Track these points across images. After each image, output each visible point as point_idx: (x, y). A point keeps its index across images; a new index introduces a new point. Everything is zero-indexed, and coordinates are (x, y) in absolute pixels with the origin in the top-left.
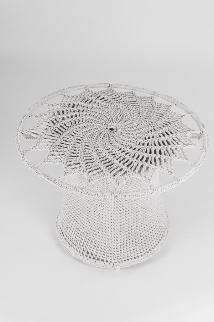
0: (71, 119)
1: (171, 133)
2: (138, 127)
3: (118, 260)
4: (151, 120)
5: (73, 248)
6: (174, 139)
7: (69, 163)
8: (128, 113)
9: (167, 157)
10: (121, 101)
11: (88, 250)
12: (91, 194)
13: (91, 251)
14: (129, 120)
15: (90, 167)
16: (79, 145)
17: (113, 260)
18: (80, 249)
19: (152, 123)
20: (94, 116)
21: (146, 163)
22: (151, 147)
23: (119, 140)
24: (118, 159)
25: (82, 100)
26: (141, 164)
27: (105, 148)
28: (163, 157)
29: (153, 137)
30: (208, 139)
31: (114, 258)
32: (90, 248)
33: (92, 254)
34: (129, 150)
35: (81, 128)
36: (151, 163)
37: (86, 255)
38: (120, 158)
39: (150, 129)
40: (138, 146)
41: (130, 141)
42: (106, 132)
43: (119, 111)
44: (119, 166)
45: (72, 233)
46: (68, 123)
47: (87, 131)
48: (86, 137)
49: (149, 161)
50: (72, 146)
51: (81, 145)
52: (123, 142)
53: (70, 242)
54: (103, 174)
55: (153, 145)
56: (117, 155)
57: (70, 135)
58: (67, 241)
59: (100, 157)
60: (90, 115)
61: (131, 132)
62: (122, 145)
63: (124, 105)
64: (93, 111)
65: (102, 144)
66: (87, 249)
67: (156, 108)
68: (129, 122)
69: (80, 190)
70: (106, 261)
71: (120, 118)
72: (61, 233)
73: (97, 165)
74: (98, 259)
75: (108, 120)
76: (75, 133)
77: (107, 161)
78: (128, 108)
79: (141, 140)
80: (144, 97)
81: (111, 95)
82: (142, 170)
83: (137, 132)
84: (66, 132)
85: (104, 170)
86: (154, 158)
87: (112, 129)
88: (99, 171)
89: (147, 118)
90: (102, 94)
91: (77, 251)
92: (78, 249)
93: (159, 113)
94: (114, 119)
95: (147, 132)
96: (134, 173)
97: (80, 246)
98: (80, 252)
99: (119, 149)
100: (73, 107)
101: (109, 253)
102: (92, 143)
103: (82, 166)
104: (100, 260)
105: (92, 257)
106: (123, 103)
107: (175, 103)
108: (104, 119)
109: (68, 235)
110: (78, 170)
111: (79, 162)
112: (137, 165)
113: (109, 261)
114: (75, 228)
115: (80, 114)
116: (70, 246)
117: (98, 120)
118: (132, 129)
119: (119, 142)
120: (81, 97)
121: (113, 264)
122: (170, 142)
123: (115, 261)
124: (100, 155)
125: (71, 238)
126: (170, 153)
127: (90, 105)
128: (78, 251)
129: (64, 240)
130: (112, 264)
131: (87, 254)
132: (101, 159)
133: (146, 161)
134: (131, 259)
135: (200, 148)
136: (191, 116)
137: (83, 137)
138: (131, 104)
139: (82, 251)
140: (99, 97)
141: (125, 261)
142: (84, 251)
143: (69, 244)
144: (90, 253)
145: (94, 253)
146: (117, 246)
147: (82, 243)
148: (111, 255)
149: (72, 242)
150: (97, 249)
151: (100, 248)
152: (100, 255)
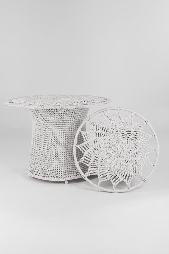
3: (66, 176)
13: (49, 173)
18: (42, 174)
70: (59, 177)
74: (54, 177)
91: (40, 176)
121: (64, 178)
131: (47, 176)
141: (71, 176)
142: (45, 174)
143: (35, 174)
144: (49, 175)
145: (51, 173)
146: (65, 165)
147: (44, 170)
148: (61, 172)
149: (37, 173)
150: (53, 170)
151: (55, 169)
152: (55, 174)
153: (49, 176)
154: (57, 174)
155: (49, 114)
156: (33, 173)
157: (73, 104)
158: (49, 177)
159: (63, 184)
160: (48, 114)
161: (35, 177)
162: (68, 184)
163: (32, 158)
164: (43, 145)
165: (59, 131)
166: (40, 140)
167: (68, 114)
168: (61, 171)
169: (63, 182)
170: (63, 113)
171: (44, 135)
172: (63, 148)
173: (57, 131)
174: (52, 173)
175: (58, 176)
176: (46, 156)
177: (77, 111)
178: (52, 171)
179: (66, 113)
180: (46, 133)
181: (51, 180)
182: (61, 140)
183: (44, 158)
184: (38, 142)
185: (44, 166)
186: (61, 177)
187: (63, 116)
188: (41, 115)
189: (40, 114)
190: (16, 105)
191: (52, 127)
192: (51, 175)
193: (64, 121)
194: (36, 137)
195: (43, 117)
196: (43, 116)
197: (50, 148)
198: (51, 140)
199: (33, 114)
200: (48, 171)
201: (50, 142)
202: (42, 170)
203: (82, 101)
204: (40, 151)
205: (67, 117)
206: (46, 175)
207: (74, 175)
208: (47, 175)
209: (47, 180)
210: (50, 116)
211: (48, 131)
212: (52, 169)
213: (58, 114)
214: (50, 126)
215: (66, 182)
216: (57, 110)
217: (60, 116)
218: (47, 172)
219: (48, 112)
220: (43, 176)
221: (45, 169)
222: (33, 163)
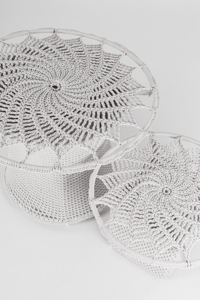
0: (10, 76)
1: (119, 90)
2: (84, 84)
3: (67, 217)
4: (98, 75)
5: (21, 204)
6: (122, 98)
7: (7, 132)
8: (73, 66)
9: (113, 122)
10: (66, 51)
11: (37, 207)
12: (29, 170)
13: (40, 208)
14: (74, 76)
15: (29, 136)
16: (19, 108)
17: (62, 217)
19: (99, 78)
20: (36, 70)
21: (91, 130)
22: (97, 109)
23: (62, 101)
24: (61, 126)
25: (24, 50)
26: (85, 131)
27: (47, 112)
28: (109, 122)
29: (100, 97)
30: (158, 98)
31: (63, 215)
32: (38, 205)
33: (41, 212)
34: (72, 113)
35: (21, 86)
36: (96, 129)
37: (34, 212)
38: (62, 123)
39: (97, 87)
40: (82, 109)
41: (74, 102)
42: (48, 91)
43: (64, 64)
44: (61, 134)
45: (19, 189)
46: (7, 80)
47: (28, 90)
48: (27, 99)
49: (94, 128)
50: (11, 109)
51: (21, 108)
52: (67, 103)
53: (18, 198)
54: (44, 144)
55: (99, 106)
56: (59, 120)
57: (9, 96)
58: (15, 197)
59: (41, 123)
60: (31, 70)
61: (76, 91)
62: (65, 107)
63: (69, 56)
64: (35, 64)
65: (44, 107)
66: (35, 206)
67: (104, 60)
68: (74, 78)
69: (18, 165)
70: (55, 218)
71: (65, 72)
72: (9, 188)
73: (37, 133)
74: (47, 216)
75: (51, 76)
76: (15, 94)
77: (48, 128)
78: (73, 59)
79: (86, 101)
80: (92, 46)
81: (56, 43)
82: (86, 139)
83: (82, 91)
84: (5, 92)
85: (45, 140)
86: (99, 123)
87: (55, 87)
88: (39, 140)
89: (93, 72)
90: (46, 43)
91: (25, 208)
92: (26, 206)
93: (108, 65)
94: (57, 75)
95: (93, 91)
96: (77, 143)
97: (28, 203)
98: (28, 209)
99: (62, 112)
100: (13, 59)
101: (58, 211)
102: (32, 106)
103: (21, 134)
104: (49, 216)
105: (41, 214)
106: (69, 53)
107: (125, 53)
108: (46, 74)
109: (15, 191)
110: (16, 140)
111: (18, 130)
112: (80, 132)
113: (58, 218)
114: (22, 185)
115: (21, 69)
116: (18, 202)
117: (40, 76)
118: (77, 87)
119: (62, 104)
120: (22, 47)
121: (63, 221)
122: (117, 102)
123: (64, 218)
124: (41, 121)
125: (19, 194)
126: (117, 117)
127: (32, 57)
128: (27, 207)
129: (12, 195)
130: (61, 221)
132: (42, 126)
133: (91, 127)
134: (80, 214)
135: (149, 109)
136: (142, 68)
137: (23, 98)
138: (77, 55)
139: (30, 208)
140: (43, 46)
141: (74, 217)
142: (32, 207)
143: (17, 200)
144: (38, 210)
149: (20, 199)
150: (46, 206)
152: (48, 212)
154: (52, 213)
174: (44, 210)
202: (28, 200)
206: (34, 209)
221: (32, 199)
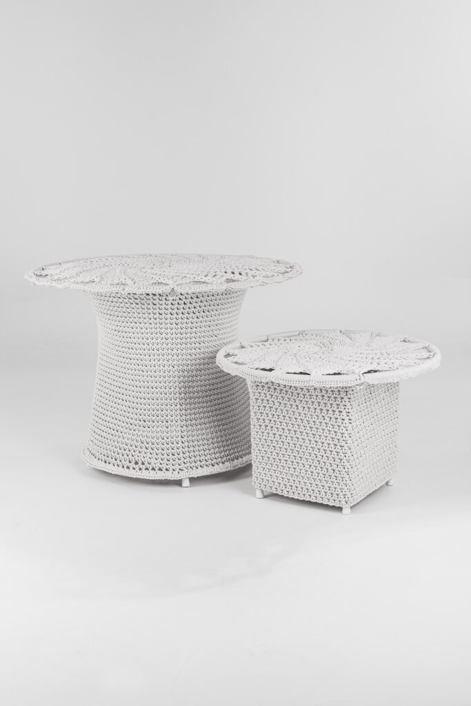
11: (137, 459)
13: (142, 458)
17: (177, 465)
18: (123, 461)
33: (143, 464)
37: (133, 469)
58: (102, 461)
70: (167, 470)
74: (153, 469)
97: (123, 458)
101: (170, 454)
104: (157, 469)
105: (144, 467)
121: (178, 473)
123: (180, 467)
128: (121, 466)
130: (175, 473)
131: (135, 466)
139: (127, 464)
141: (197, 468)
142: (130, 462)
143: (105, 462)
144: (140, 463)
145: (146, 460)
146: (182, 437)
147: (127, 450)
148: (173, 457)
149: (110, 458)
150: (151, 451)
151: (155, 450)
152: (156, 461)
153: (141, 466)
154: (162, 462)
155: (140, 305)
156: (99, 459)
157: (201, 280)
158: (140, 469)
159: (176, 488)
160: (137, 306)
161: (105, 470)
162: (190, 486)
163: (97, 419)
164: (126, 387)
165: (165, 351)
166: (119, 374)
167: (189, 305)
168: (173, 455)
169: (178, 483)
170: (176, 302)
171: (127, 361)
172: (178, 394)
173: (161, 351)
174: (149, 460)
175: (164, 466)
176: (132, 416)
177: (215, 298)
178: (149, 454)
179: (185, 304)
180: (134, 356)
181: (145, 477)
182: (171, 372)
183: (127, 420)
184: (114, 377)
185: (128, 442)
186: (171, 470)
187: (176, 310)
188: (119, 309)
189: (118, 304)
190: (54, 284)
191: (150, 339)
192: (146, 464)
193: (180, 325)
194: (108, 365)
195: (125, 315)
196: (124, 310)
197: (142, 393)
198: (147, 374)
199: (100, 306)
200: (139, 454)
201: (143, 379)
202: (124, 452)
203: (226, 272)
204: (119, 401)
205: (187, 315)
206: (133, 463)
207: (206, 465)
208: (136, 463)
209: (134, 477)
210: (143, 311)
211: (139, 350)
212: (150, 449)
213: (164, 306)
214: (143, 336)
215: (186, 483)
216: (160, 295)
217: (170, 310)
218: (136, 457)
219: (136, 301)
220: (125, 467)
221: (130, 448)
222: (99, 432)
